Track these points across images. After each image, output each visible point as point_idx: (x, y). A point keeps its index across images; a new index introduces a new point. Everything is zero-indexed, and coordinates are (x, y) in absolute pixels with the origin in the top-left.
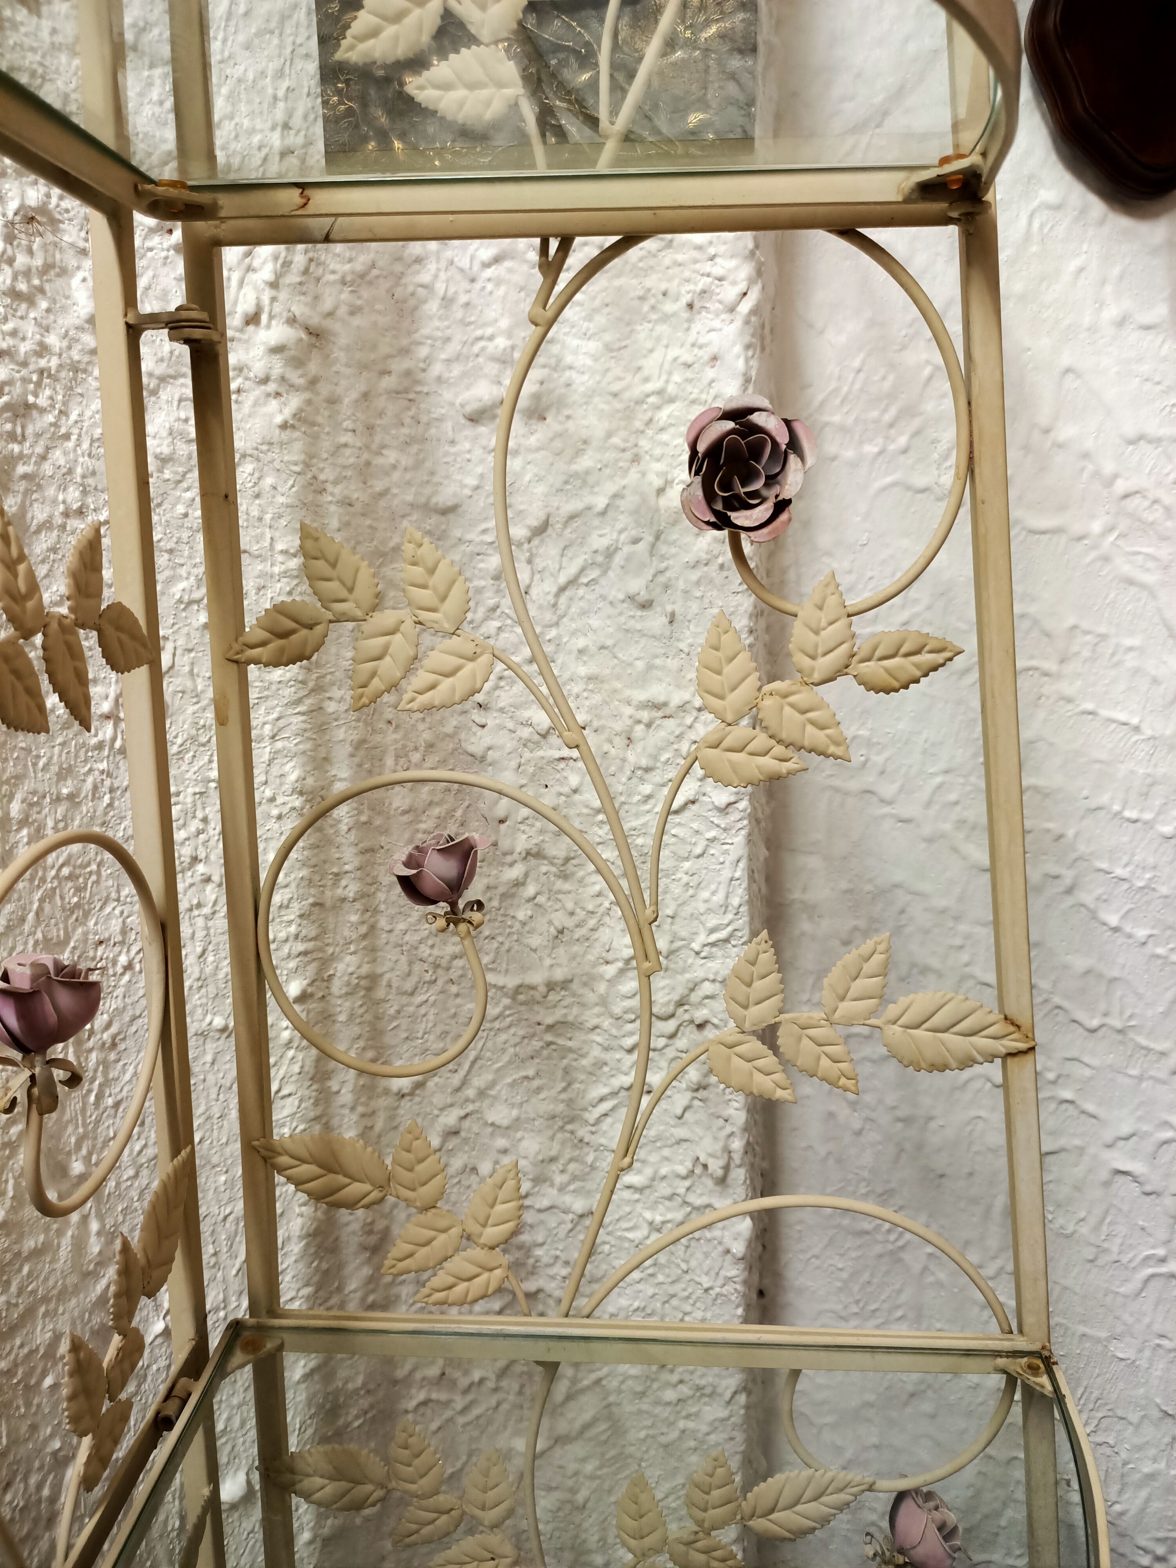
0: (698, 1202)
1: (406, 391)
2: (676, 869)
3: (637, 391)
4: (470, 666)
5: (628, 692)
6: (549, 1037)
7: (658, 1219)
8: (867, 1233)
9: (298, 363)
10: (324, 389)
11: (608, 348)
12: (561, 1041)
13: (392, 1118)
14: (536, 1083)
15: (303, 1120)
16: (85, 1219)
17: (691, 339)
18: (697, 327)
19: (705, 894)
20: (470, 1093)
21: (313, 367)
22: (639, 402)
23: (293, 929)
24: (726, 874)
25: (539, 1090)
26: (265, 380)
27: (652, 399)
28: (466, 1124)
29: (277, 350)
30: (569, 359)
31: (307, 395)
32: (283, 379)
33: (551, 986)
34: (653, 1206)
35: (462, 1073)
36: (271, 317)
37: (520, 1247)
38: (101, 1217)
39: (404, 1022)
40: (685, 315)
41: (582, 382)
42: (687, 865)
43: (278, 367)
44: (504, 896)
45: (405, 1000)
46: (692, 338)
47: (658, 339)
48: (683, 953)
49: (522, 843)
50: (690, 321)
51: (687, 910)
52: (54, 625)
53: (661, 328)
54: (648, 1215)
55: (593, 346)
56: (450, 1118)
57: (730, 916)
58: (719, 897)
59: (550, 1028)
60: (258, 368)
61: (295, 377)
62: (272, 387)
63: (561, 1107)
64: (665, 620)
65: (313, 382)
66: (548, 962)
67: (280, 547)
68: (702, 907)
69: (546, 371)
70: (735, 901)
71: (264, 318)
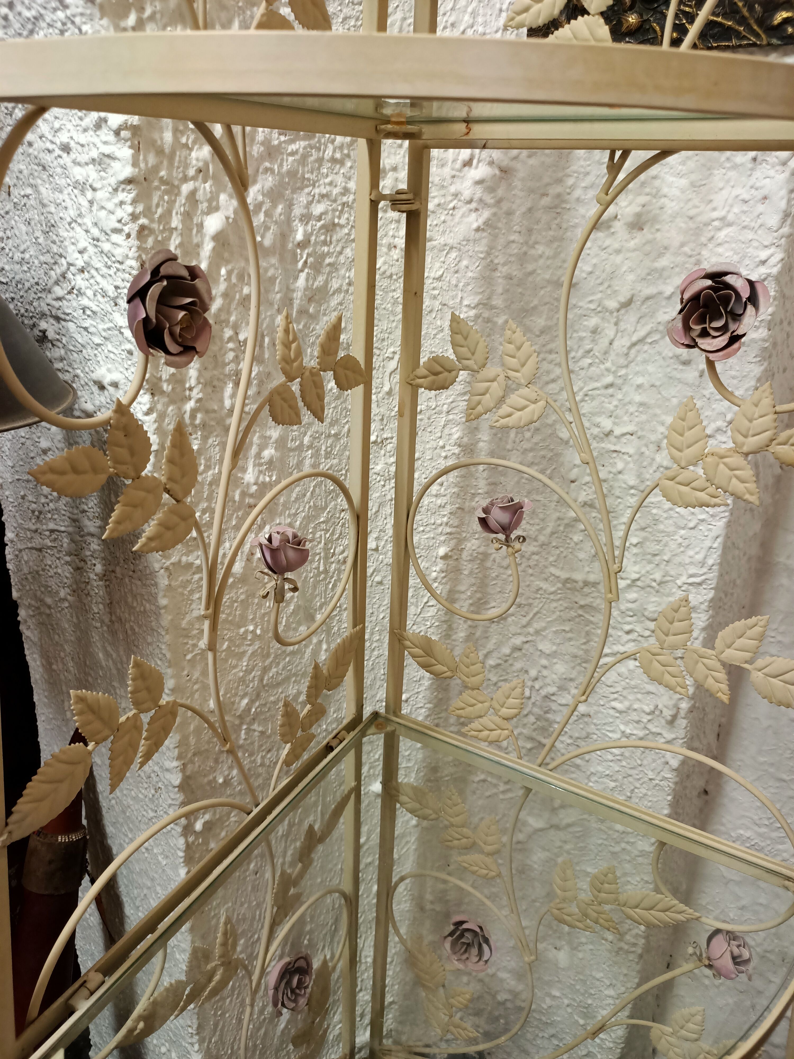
0: (654, 730)
1: (556, 207)
2: (675, 533)
3: (704, 218)
4: (533, 406)
5: (663, 417)
6: (580, 612)
7: (628, 731)
8: (784, 781)
9: (491, 190)
10: (505, 206)
11: (693, 185)
12: (587, 616)
13: (486, 632)
14: (570, 635)
15: (438, 620)
16: (320, 642)
17: (750, 183)
18: (758, 174)
19: (691, 553)
20: (531, 630)
21: (500, 192)
22: (707, 224)
23: (445, 519)
24: (708, 543)
25: (570, 639)
26: (470, 201)
27: (716, 223)
28: (526, 646)
29: (479, 182)
30: (665, 190)
31: (494, 210)
32: (481, 200)
33: (586, 583)
34: (626, 723)
35: (528, 618)
36: (479, 161)
37: (547, 720)
38: (328, 643)
39: (500, 583)
40: (750, 166)
41: (671, 206)
42: (682, 532)
43: (479, 192)
44: (567, 525)
45: (502, 570)
46: (752, 181)
47: (728, 181)
48: (670, 585)
49: (583, 497)
50: (752, 169)
51: (677, 560)
52: (307, 373)
53: (732, 174)
54: (622, 727)
55: (684, 182)
56: (518, 641)
57: (705, 570)
58: (699, 557)
59: (582, 607)
60: (467, 194)
61: (489, 200)
62: (474, 205)
63: (581, 653)
64: (697, 374)
65: (499, 202)
66: (587, 569)
67: (466, 302)
68: (687, 560)
69: (648, 198)
70: (710, 562)
71: (475, 162)
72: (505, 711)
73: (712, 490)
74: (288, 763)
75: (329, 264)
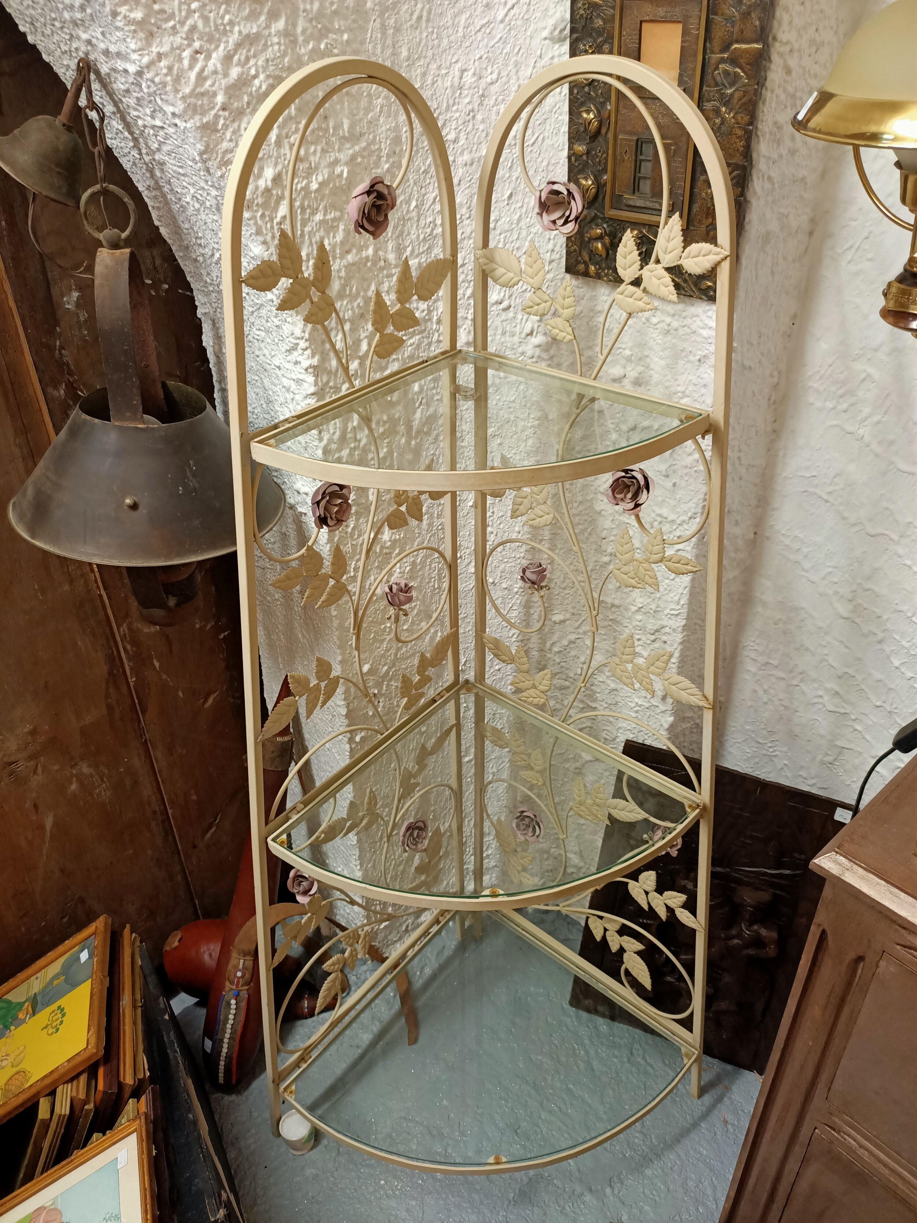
0: (655, 703)
1: (589, 364)
2: (663, 581)
3: (673, 389)
4: (547, 516)
5: (655, 508)
6: (610, 623)
7: (640, 703)
8: (760, 743)
9: (547, 350)
10: (556, 360)
11: (668, 366)
12: (614, 626)
13: (552, 629)
14: (604, 637)
15: (520, 619)
16: (436, 632)
17: (697, 374)
18: (701, 369)
19: (672, 595)
20: (581, 631)
21: (552, 352)
22: (675, 394)
23: (522, 555)
24: (680, 591)
25: (605, 640)
26: (532, 357)
27: (679, 394)
28: (578, 641)
29: (539, 346)
30: (652, 366)
31: (549, 362)
32: (539, 357)
33: (613, 605)
34: (639, 697)
35: (578, 623)
36: (537, 333)
37: (592, 690)
38: (442, 632)
39: (560, 598)
40: (697, 363)
41: (656, 377)
42: (667, 581)
43: (538, 352)
44: (601, 566)
45: (561, 590)
46: (698, 373)
47: (686, 369)
48: (661, 613)
49: (610, 549)
50: (699, 366)
51: (665, 598)
52: (410, 500)
53: (688, 365)
54: (636, 700)
55: (663, 363)
56: (572, 637)
57: (679, 607)
58: (676, 598)
59: (611, 620)
60: (529, 353)
61: (545, 356)
62: (534, 360)
63: (611, 649)
64: (671, 484)
65: (551, 358)
66: (613, 596)
68: (670, 600)
69: (643, 368)
70: (682, 602)
71: (535, 333)
72: (541, 687)
73: (637, 579)
74: (406, 708)
75: (437, 400)
